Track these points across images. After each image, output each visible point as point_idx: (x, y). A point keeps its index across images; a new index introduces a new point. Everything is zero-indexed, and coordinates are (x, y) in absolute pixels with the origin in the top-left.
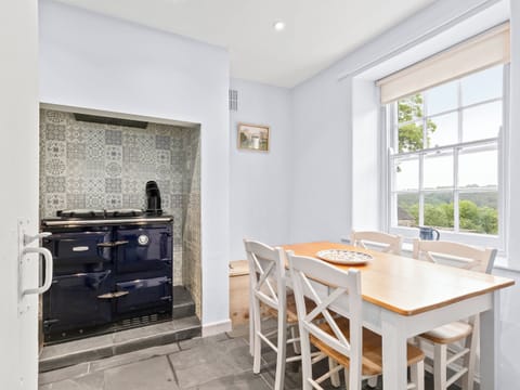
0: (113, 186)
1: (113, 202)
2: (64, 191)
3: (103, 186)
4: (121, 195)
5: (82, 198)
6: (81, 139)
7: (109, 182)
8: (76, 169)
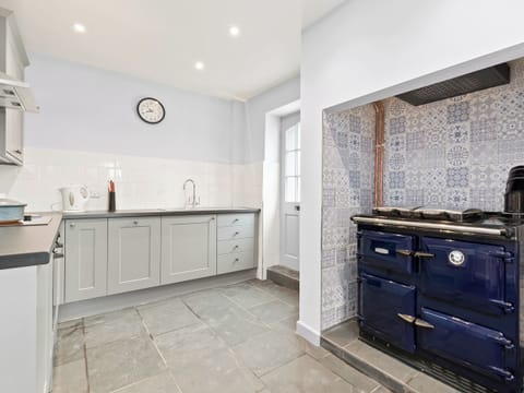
0: (457, 177)
1: (457, 199)
2: (403, 187)
3: (443, 179)
4: (467, 190)
5: (420, 194)
6: (420, 125)
7: (451, 173)
8: (415, 161)
